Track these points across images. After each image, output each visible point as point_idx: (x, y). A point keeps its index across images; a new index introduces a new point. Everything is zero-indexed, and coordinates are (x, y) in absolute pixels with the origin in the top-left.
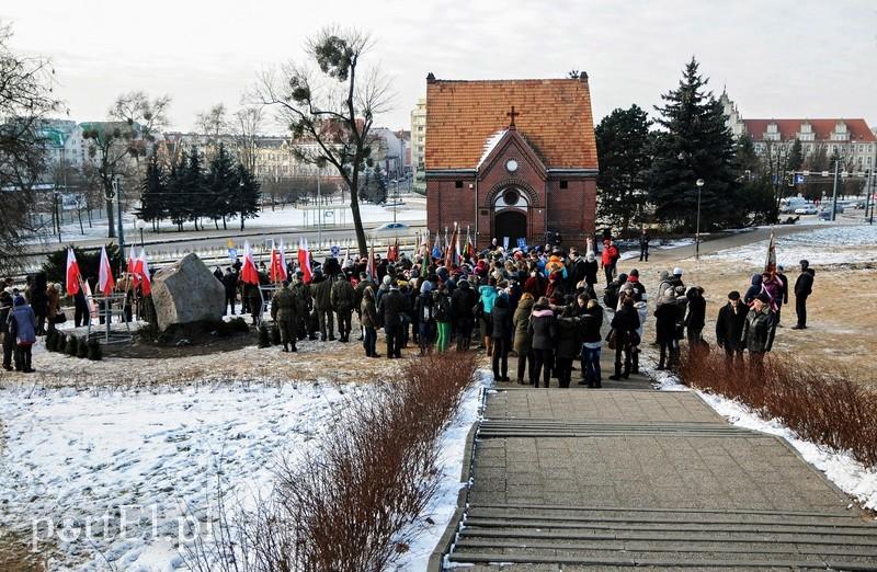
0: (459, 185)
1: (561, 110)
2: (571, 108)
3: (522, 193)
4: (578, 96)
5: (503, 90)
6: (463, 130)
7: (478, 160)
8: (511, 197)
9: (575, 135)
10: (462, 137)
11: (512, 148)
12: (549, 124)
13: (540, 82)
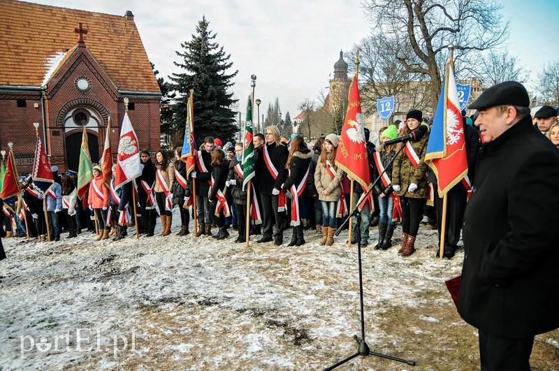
0: (22, 103)
1: (115, 39)
2: (125, 40)
3: (93, 114)
4: (128, 31)
5: (54, 15)
6: (17, 47)
7: (41, 78)
8: (81, 118)
9: (134, 63)
10: (17, 54)
11: (82, 67)
12: (108, 51)
13: (90, 14)
